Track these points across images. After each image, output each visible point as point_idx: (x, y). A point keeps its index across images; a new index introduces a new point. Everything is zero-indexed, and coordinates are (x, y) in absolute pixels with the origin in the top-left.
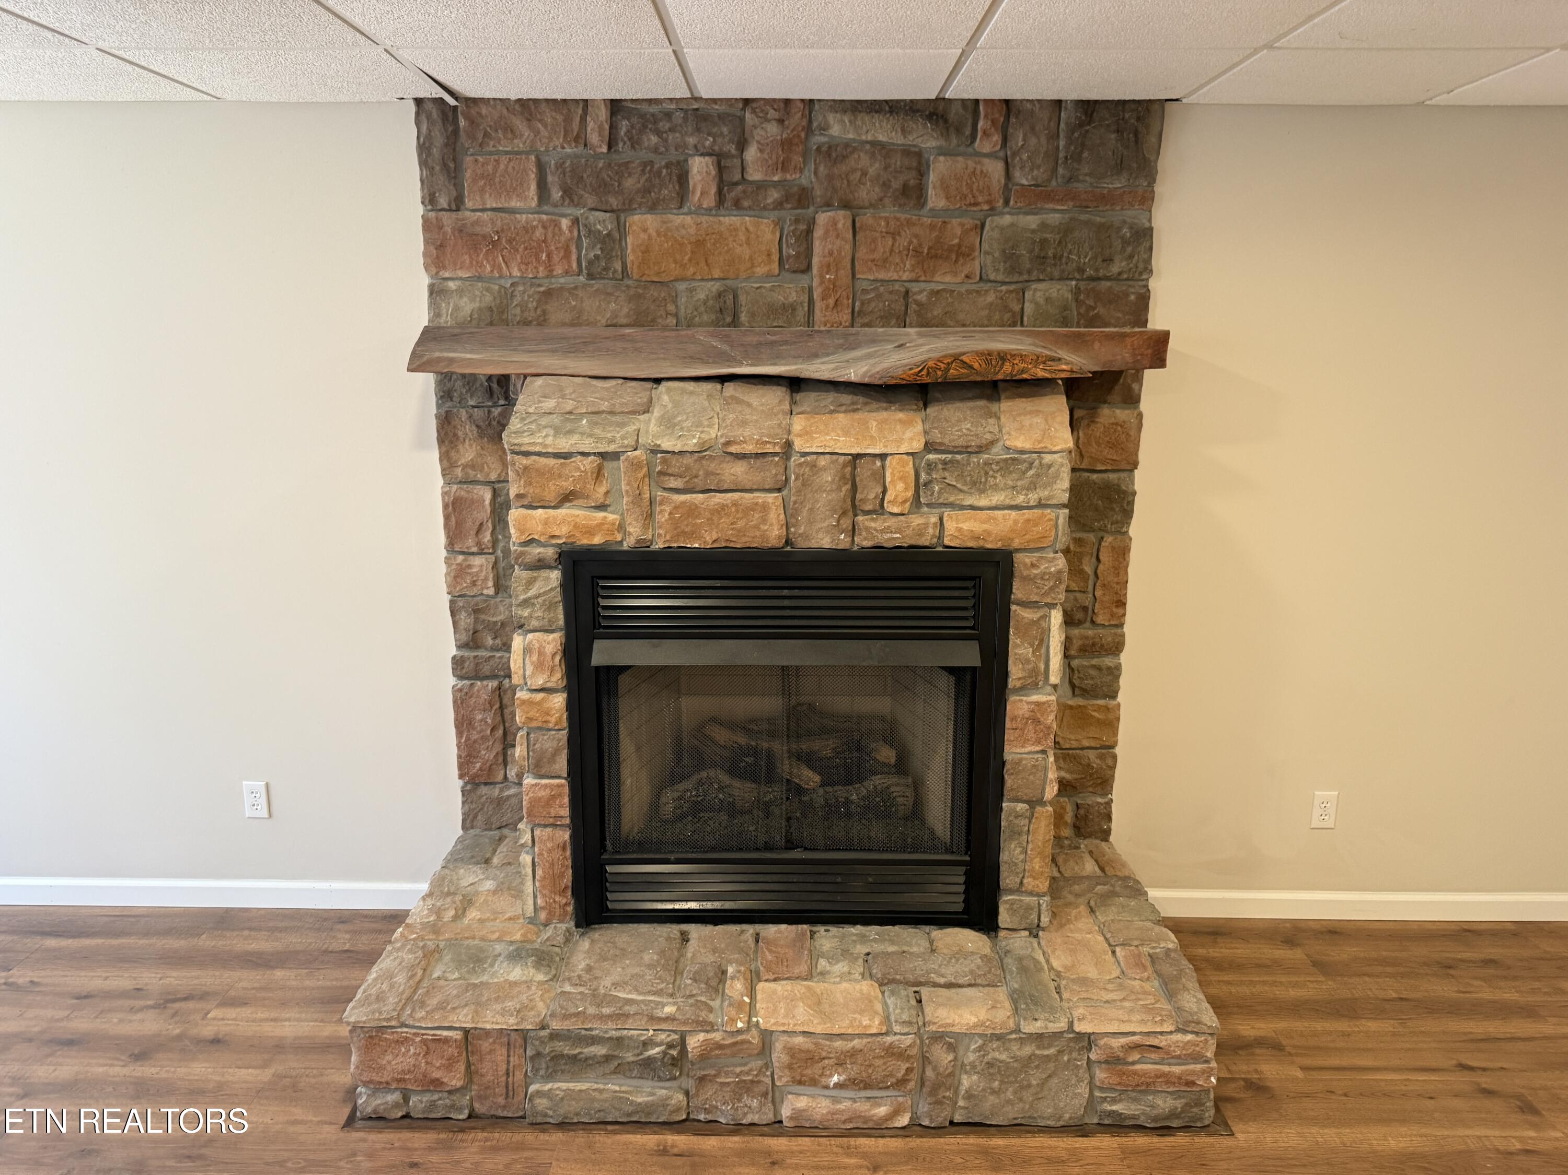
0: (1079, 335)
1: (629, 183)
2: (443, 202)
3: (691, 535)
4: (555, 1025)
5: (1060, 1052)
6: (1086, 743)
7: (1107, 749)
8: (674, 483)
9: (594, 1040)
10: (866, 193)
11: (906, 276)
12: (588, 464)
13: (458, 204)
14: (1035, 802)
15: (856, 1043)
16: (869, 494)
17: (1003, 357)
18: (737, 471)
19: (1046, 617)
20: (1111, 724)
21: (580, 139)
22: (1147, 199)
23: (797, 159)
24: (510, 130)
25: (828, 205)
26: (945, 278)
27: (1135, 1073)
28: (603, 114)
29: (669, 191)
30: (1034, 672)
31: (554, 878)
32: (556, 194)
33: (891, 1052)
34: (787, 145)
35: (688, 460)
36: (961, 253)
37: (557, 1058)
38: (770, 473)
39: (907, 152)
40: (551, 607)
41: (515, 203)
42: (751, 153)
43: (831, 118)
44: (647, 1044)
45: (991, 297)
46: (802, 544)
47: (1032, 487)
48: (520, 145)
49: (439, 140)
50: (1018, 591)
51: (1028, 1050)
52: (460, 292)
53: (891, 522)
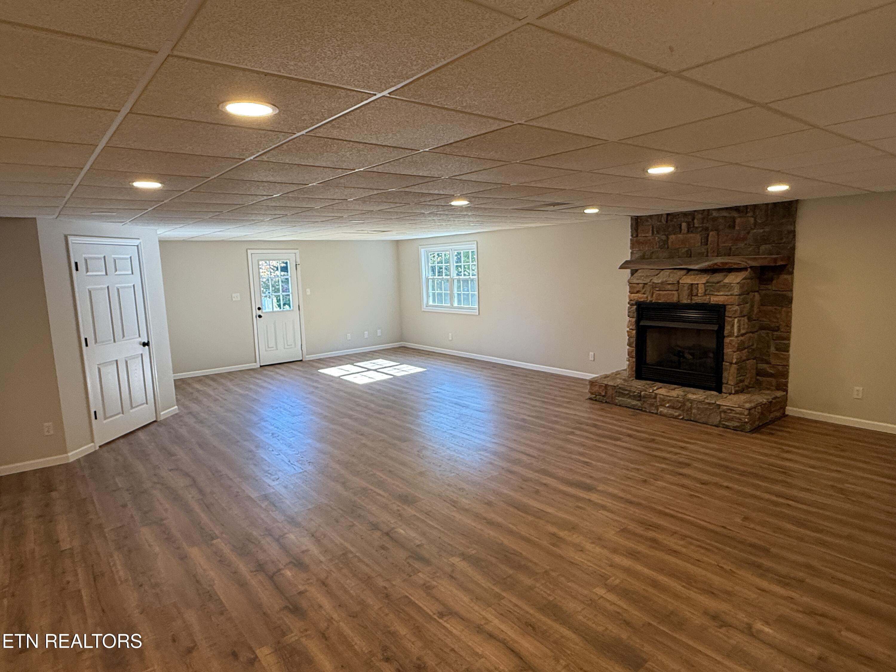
0: (755, 258)
1: (670, 229)
2: (634, 236)
3: (660, 300)
4: (620, 386)
5: (713, 408)
6: (778, 364)
7: (786, 366)
8: (657, 289)
9: (626, 390)
10: (721, 227)
11: (730, 245)
12: (641, 285)
13: (637, 236)
14: (731, 363)
15: (672, 398)
16: (695, 291)
17: (726, 263)
18: (669, 287)
19: (734, 320)
20: (787, 359)
21: (661, 221)
22: (794, 223)
23: (705, 221)
24: (647, 221)
25: (712, 230)
26: (741, 245)
27: (729, 416)
28: (665, 216)
29: (678, 230)
30: (731, 332)
31: (632, 368)
32: (655, 233)
33: (678, 401)
34: (703, 219)
35: (660, 285)
36: (745, 239)
37: (620, 392)
38: (676, 288)
39: (731, 217)
40: (634, 313)
41: (647, 235)
42: (696, 221)
43: (713, 212)
44: (634, 392)
45: (751, 249)
46: (681, 302)
47: (729, 291)
48: (649, 223)
49: (634, 224)
50: (727, 314)
51: (707, 406)
52: (636, 253)
53: (700, 298)
